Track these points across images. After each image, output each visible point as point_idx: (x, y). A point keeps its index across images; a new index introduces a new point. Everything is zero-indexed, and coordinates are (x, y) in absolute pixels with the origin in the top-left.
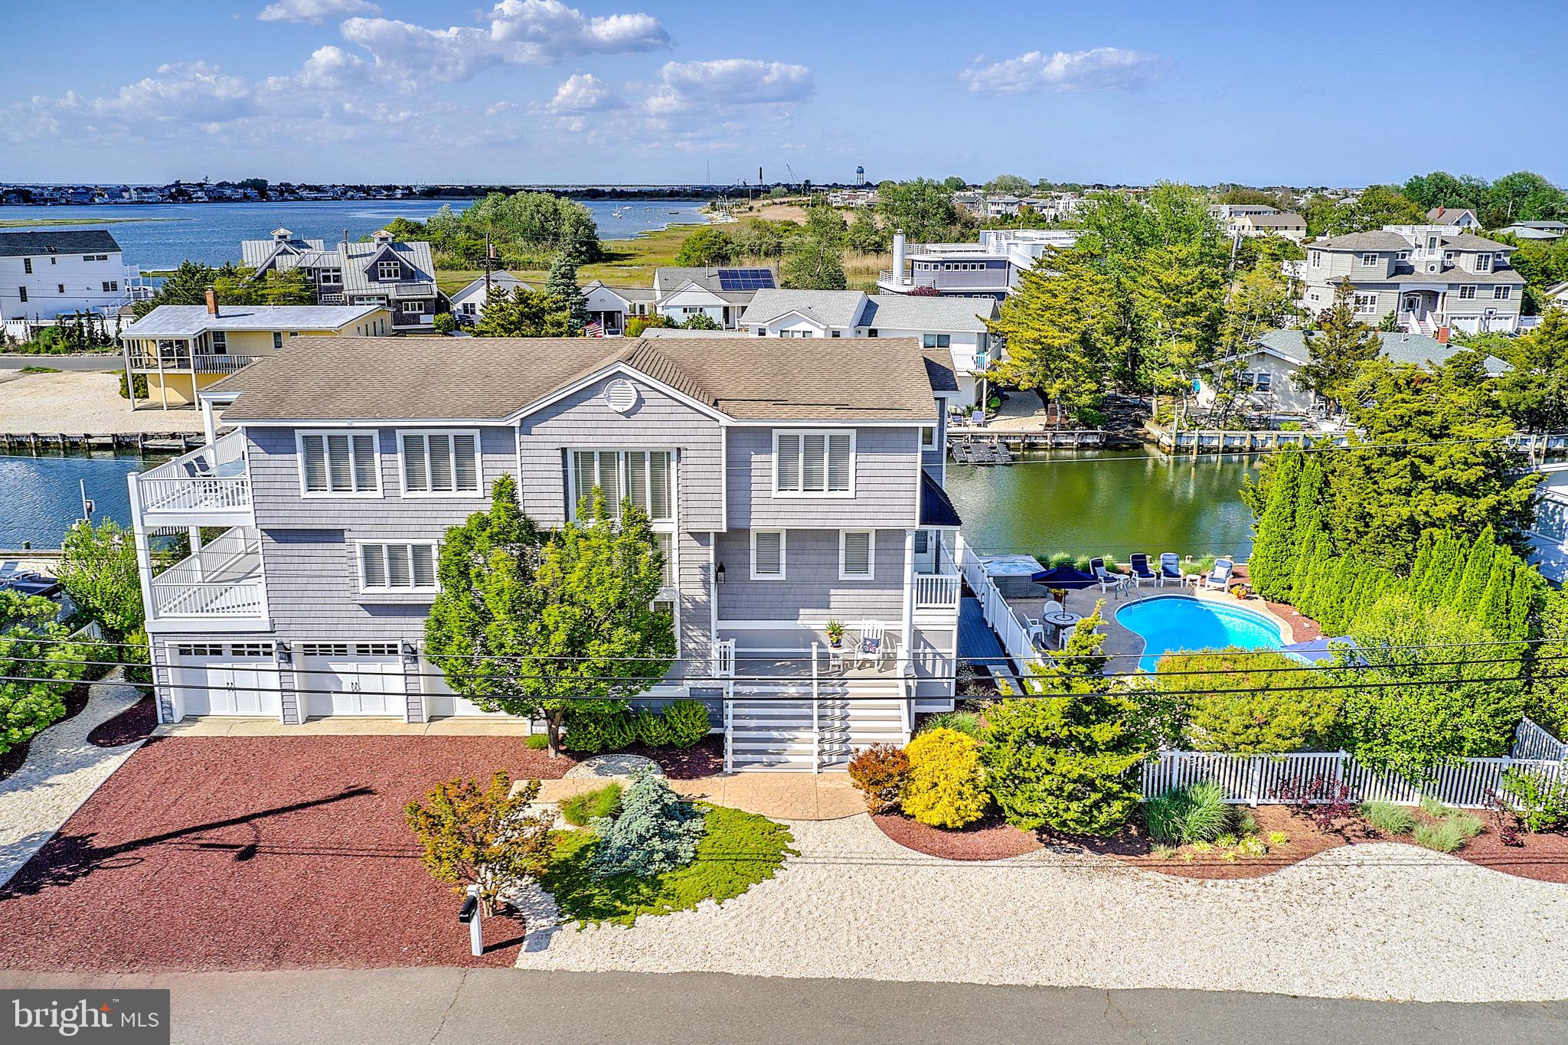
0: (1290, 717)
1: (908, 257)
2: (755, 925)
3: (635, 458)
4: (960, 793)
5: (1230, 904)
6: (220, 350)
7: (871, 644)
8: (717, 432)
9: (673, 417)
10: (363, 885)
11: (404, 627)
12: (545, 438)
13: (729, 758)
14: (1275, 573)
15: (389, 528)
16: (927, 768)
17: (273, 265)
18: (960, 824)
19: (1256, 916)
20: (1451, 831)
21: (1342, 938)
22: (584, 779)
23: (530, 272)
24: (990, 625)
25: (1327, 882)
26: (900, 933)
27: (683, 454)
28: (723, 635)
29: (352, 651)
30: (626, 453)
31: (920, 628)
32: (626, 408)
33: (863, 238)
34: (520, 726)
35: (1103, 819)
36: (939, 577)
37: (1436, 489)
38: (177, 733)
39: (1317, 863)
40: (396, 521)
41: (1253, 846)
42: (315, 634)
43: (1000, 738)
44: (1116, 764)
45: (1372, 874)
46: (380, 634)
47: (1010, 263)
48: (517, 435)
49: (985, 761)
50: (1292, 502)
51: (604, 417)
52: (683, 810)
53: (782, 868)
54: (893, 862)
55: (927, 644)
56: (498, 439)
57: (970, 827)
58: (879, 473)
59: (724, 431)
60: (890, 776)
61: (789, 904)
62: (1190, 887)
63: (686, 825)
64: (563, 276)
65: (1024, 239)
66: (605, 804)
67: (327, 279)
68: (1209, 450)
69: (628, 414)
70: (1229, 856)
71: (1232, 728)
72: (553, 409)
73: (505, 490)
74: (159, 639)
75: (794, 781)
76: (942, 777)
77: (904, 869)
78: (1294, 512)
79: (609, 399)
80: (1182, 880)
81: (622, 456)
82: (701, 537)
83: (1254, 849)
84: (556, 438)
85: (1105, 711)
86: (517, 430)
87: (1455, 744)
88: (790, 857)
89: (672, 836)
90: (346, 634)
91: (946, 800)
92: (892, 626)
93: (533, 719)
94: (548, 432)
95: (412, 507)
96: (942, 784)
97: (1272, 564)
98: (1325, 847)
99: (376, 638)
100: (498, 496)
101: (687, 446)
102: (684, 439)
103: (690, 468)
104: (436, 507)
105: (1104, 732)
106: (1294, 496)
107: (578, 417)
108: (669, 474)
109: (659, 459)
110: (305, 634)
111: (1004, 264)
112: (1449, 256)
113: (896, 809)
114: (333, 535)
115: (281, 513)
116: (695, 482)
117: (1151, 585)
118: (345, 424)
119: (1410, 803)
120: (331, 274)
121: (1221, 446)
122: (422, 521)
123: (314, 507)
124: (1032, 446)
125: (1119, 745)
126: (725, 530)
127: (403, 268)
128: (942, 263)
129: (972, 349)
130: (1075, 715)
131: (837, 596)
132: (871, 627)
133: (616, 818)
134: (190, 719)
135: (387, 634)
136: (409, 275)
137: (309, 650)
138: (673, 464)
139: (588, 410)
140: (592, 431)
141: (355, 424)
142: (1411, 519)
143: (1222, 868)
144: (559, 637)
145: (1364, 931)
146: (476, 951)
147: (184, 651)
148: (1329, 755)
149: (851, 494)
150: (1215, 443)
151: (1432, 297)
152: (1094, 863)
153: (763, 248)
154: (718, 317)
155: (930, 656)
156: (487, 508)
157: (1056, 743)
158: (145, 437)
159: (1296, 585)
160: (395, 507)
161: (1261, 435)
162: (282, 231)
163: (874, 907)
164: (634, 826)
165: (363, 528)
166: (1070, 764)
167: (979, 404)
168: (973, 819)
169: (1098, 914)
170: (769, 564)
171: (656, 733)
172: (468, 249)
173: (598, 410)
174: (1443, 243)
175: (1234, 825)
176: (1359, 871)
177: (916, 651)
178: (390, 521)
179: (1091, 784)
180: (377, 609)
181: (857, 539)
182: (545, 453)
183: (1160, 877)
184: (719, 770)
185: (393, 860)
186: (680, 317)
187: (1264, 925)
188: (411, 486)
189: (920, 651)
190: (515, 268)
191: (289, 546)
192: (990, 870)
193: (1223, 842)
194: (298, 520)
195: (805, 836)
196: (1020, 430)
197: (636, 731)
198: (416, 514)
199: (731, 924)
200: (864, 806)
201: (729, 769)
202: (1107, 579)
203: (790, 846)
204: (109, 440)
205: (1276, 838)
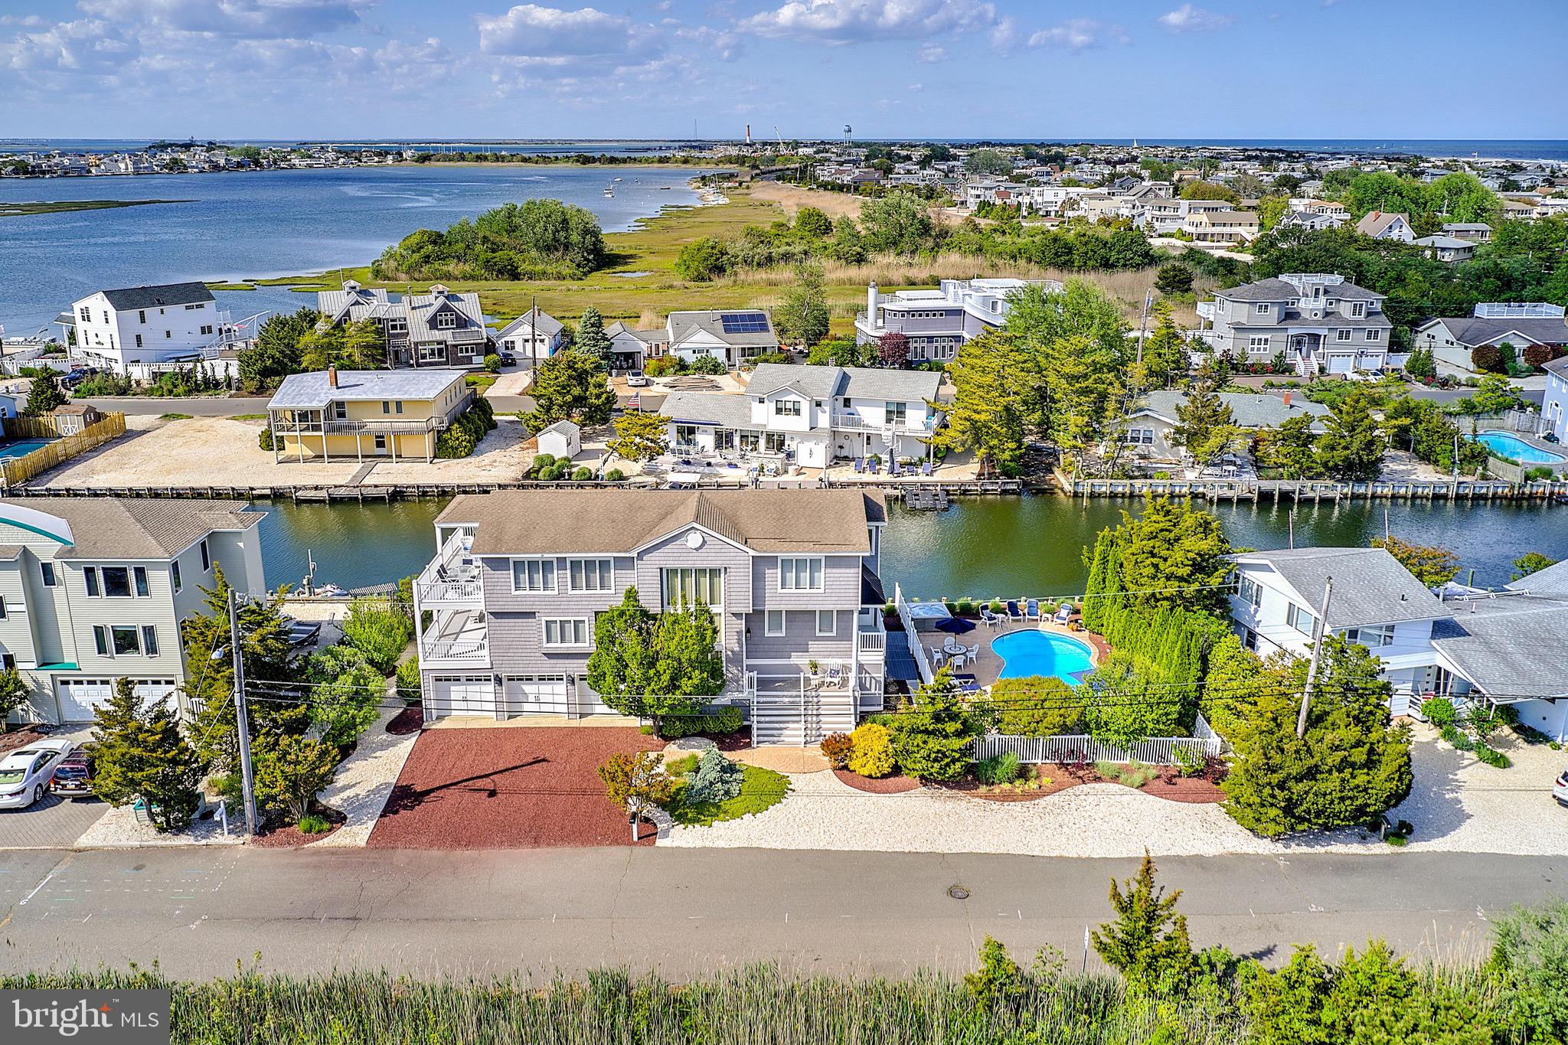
0: (1053, 718)
1: (880, 306)
2: (772, 825)
3: (701, 572)
4: (879, 758)
5: (1014, 814)
6: (341, 415)
7: (834, 673)
8: (747, 558)
9: (722, 551)
11: (568, 665)
12: (650, 563)
13: (755, 739)
14: (1094, 616)
15: (561, 611)
16: (862, 745)
17: (348, 313)
18: (879, 775)
19: (1025, 819)
20: (1138, 778)
21: (1065, 829)
22: (674, 752)
23: (544, 282)
24: (911, 652)
25: (1066, 803)
27: (728, 570)
28: (750, 668)
29: (535, 678)
30: (696, 569)
31: (862, 662)
32: (696, 546)
33: (846, 249)
34: (634, 722)
35: (950, 772)
36: (873, 633)
37: (1168, 578)
38: (434, 727)
39: (1064, 793)
40: (565, 607)
41: (1033, 785)
42: (516, 669)
43: (900, 729)
44: (957, 743)
45: (1091, 798)
46: (553, 669)
47: (964, 312)
48: (635, 561)
49: (892, 741)
51: (684, 551)
52: (731, 769)
53: (785, 797)
54: (844, 794)
55: (867, 672)
56: (624, 563)
57: (884, 776)
58: (837, 579)
59: (750, 558)
60: (842, 750)
61: (788, 815)
62: (996, 806)
63: (734, 776)
64: (593, 325)
65: (978, 289)
66: (690, 765)
67: (394, 327)
68: (1099, 495)
69: (697, 549)
70: (1019, 791)
72: (656, 547)
73: (631, 595)
74: (426, 673)
75: (791, 751)
76: (869, 750)
77: (849, 798)
79: (686, 541)
80: (992, 802)
81: (693, 571)
82: (737, 615)
83: (1033, 787)
84: (657, 562)
85: (954, 717)
86: (636, 558)
87: (1142, 731)
88: (789, 792)
89: (727, 782)
90: (533, 669)
91: (871, 762)
92: (846, 661)
93: (645, 718)
94: (653, 559)
95: (574, 599)
96: (870, 754)
97: (1092, 610)
98: (1072, 785)
99: (550, 671)
100: (628, 597)
101: (730, 566)
102: (729, 562)
103: (731, 577)
104: (588, 599)
105: (951, 727)
107: (669, 551)
108: (719, 580)
109: (714, 573)
110: (510, 669)
111: (959, 312)
112: (1331, 304)
113: (846, 767)
115: (500, 603)
116: (735, 585)
117: (1020, 620)
118: (538, 555)
119: (1125, 762)
120: (398, 323)
121: (1108, 492)
122: (579, 607)
123: (519, 599)
124: (965, 492)
125: (959, 734)
126: (751, 612)
127: (458, 317)
128: (908, 312)
129: (922, 414)
130: (937, 718)
131: (813, 646)
132: (835, 662)
133: (697, 773)
134: (440, 718)
135: (557, 669)
136: (463, 323)
137: (512, 678)
138: (722, 575)
139: (675, 547)
140: (676, 558)
141: (544, 555)
142: (1153, 595)
143: (1014, 796)
144: (666, 678)
146: (635, 839)
147: (438, 679)
148: (1079, 737)
149: (822, 590)
150: (1104, 489)
151: (1315, 339)
152: (948, 794)
153: (757, 257)
154: (721, 357)
155: (868, 680)
156: (619, 602)
157: (926, 732)
158: (296, 489)
159: (1105, 624)
160: (564, 599)
161: (1138, 483)
162: (352, 283)
164: (707, 777)
165: (546, 611)
166: (934, 744)
167: (928, 455)
168: (886, 772)
169: (945, 819)
170: (775, 628)
171: (712, 726)
172: (488, 262)
173: (681, 547)
174: (1326, 292)
175: (1023, 773)
176: (1085, 797)
177: (860, 675)
178: (562, 607)
179: (944, 754)
180: (550, 656)
181: (826, 614)
182: (650, 570)
183: (981, 801)
184: (748, 745)
186: (690, 359)
187: (1028, 824)
188: (574, 587)
189: (862, 675)
190: (530, 278)
191: (504, 620)
192: (893, 798)
193: (1017, 783)
194: (509, 606)
195: (797, 781)
196: (956, 479)
197: (702, 724)
198: (576, 603)
199: (761, 825)
200: (829, 765)
201: (755, 745)
202: (990, 619)
203: (790, 787)
204: (268, 492)
205: (1046, 781)
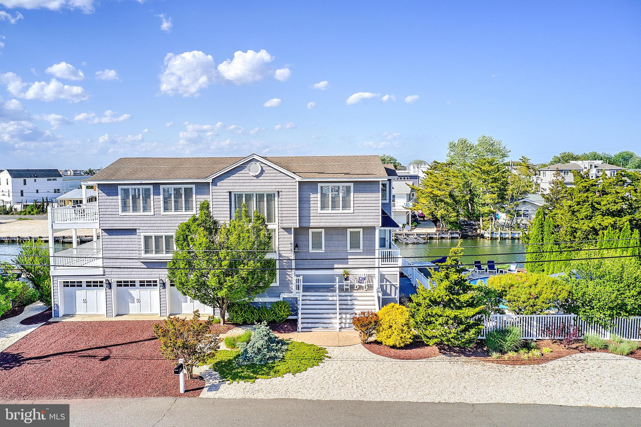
0: (548, 295)
2: (310, 382)
3: (260, 197)
4: (402, 330)
5: (527, 374)
7: (361, 280)
8: (294, 184)
9: (276, 178)
10: (133, 369)
11: (160, 273)
12: (222, 188)
13: (300, 325)
15: (155, 228)
16: (387, 320)
18: (402, 345)
19: (540, 377)
20: (625, 347)
21: (580, 385)
22: (235, 333)
24: (414, 286)
25: (571, 366)
26: (376, 384)
27: (280, 193)
29: (138, 284)
30: (256, 194)
31: (384, 273)
32: (257, 174)
35: (467, 337)
36: (390, 250)
37: (603, 214)
39: (566, 359)
40: (159, 225)
41: (536, 353)
42: (122, 276)
44: (471, 311)
45: (591, 363)
46: (150, 276)
47: (419, 177)
48: (211, 186)
49: (413, 316)
50: (542, 234)
51: (247, 178)
53: (322, 362)
54: (373, 360)
55: (387, 281)
56: (203, 187)
57: (407, 347)
58: (363, 202)
59: (297, 183)
60: (370, 323)
61: (325, 375)
62: (509, 368)
66: (244, 339)
68: (505, 239)
69: (257, 177)
70: (525, 357)
71: (522, 299)
72: (226, 175)
73: (205, 206)
74: (55, 279)
75: (329, 334)
76: (394, 323)
77: (377, 363)
78: (543, 237)
79: (249, 170)
80: (504, 366)
81: (255, 195)
82: (287, 230)
83: (536, 354)
84: (227, 188)
86: (211, 184)
88: (326, 359)
89: (273, 350)
90: (135, 276)
91: (396, 333)
92: (371, 272)
93: (214, 307)
94: (224, 184)
95: (166, 219)
96: (394, 327)
98: (569, 354)
99: (148, 278)
100: (202, 208)
101: (282, 190)
102: (281, 187)
103: (283, 200)
104: (176, 219)
105: (465, 298)
106: (542, 231)
107: (236, 178)
108: (274, 204)
109: (270, 197)
110: (118, 276)
111: (416, 176)
112: (598, 172)
114: (132, 231)
115: (111, 222)
116: (285, 206)
117: (483, 272)
118: (139, 182)
119: (605, 338)
121: (510, 237)
122: (170, 225)
123: (124, 219)
124: (431, 238)
125: (472, 303)
126: (298, 227)
129: (404, 200)
132: (362, 273)
133: (248, 343)
134: (66, 314)
135: (153, 276)
137: (119, 284)
138: (276, 199)
139: (240, 175)
140: (242, 184)
141: (143, 182)
143: (522, 361)
144: (226, 264)
145: (590, 382)
146: (182, 391)
147: (66, 284)
148: (567, 315)
149: (352, 211)
150: (507, 236)
152: (464, 360)
155: (389, 287)
158: (64, 237)
159: (546, 269)
160: (158, 219)
163: (364, 375)
164: (256, 345)
165: (145, 228)
167: (408, 223)
168: (408, 343)
169: (467, 377)
170: (317, 245)
173: (245, 175)
174: (596, 167)
175: (526, 346)
176: (585, 362)
177: (382, 284)
178: (156, 225)
179: (460, 320)
180: (147, 264)
181: (355, 230)
182: (222, 194)
183: (495, 365)
184: (295, 330)
185: (148, 361)
187: (544, 381)
188: (166, 209)
189: (384, 284)
191: (113, 237)
192: (417, 363)
193: (522, 352)
194: (118, 225)
195: (332, 351)
196: (425, 232)
197: (259, 314)
198: (167, 222)
199: (299, 382)
200: (359, 340)
201: (300, 330)
203: (326, 355)
205: (546, 350)
